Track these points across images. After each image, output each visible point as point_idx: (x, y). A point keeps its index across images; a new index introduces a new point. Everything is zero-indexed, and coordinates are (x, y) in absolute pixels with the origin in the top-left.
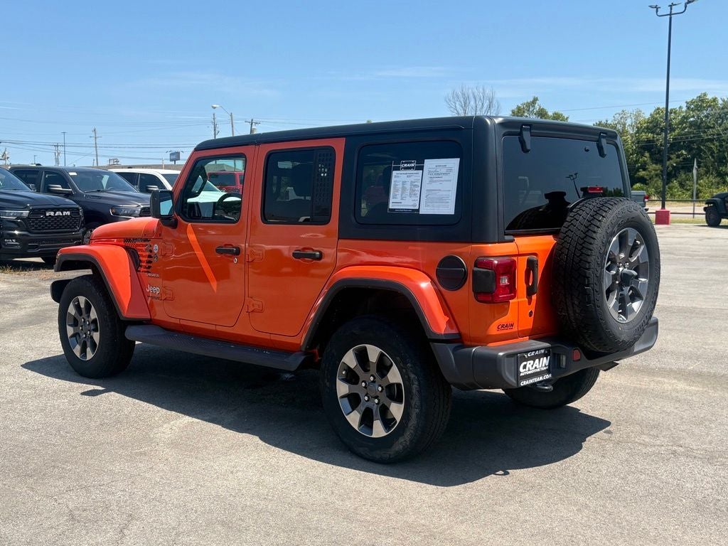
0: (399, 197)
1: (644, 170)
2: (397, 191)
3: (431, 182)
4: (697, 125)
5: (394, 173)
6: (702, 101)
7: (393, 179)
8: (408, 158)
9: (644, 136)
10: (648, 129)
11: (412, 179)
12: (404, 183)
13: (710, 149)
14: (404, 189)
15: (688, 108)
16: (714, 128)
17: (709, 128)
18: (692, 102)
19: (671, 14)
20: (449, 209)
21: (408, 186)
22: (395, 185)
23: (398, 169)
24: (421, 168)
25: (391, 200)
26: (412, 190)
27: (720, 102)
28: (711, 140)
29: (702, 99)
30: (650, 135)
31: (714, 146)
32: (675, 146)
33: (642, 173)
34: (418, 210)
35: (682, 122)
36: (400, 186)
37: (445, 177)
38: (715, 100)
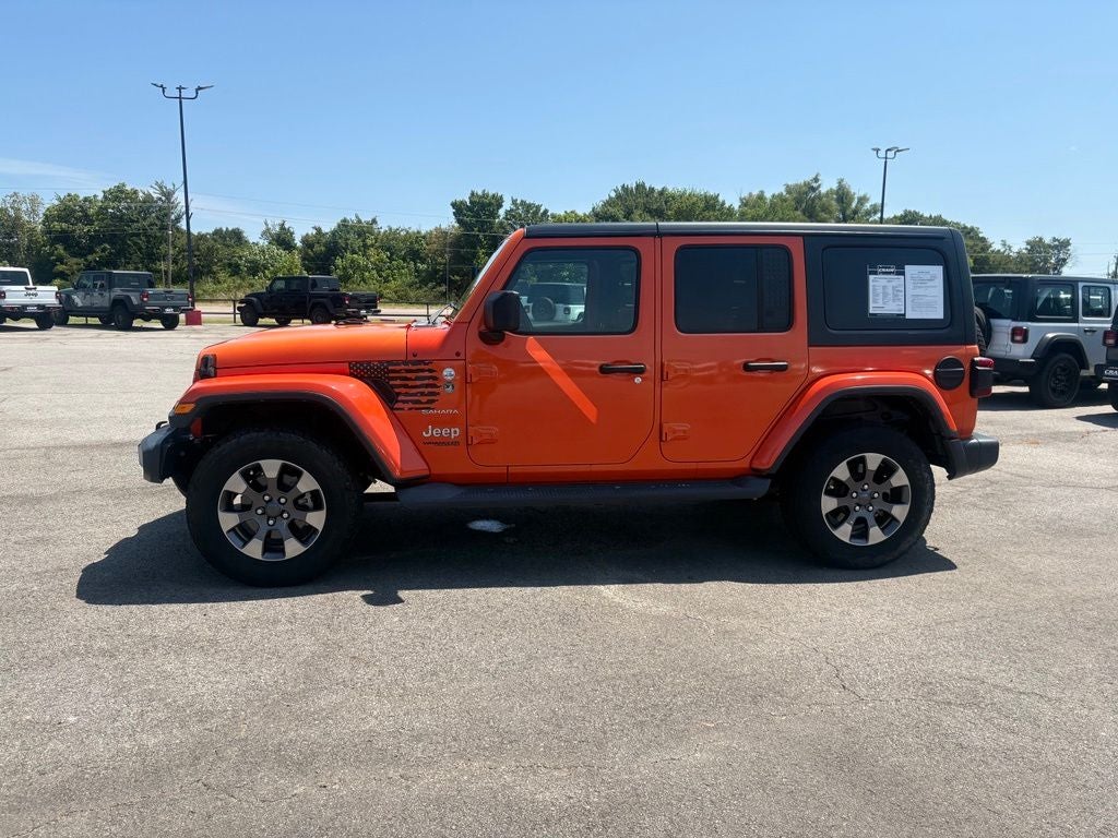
0: (881, 301)
1: (62, 263)
2: (878, 295)
3: (915, 288)
4: (119, 218)
5: (871, 277)
6: (122, 192)
7: (871, 284)
8: (886, 262)
9: (57, 226)
10: (61, 219)
11: (894, 284)
12: (884, 287)
13: (135, 244)
14: (885, 295)
15: (105, 197)
16: (137, 222)
17: (133, 221)
18: (110, 192)
19: (180, 98)
20: (937, 312)
21: (890, 291)
22: (874, 290)
23: (875, 273)
24: (903, 274)
25: (871, 305)
26: (895, 296)
27: (141, 194)
28: (138, 235)
29: (120, 190)
30: (64, 225)
31: (142, 241)
32: (95, 239)
33: (60, 267)
34: (904, 315)
35: (98, 214)
36: (880, 291)
37: (930, 284)
38: (135, 192)
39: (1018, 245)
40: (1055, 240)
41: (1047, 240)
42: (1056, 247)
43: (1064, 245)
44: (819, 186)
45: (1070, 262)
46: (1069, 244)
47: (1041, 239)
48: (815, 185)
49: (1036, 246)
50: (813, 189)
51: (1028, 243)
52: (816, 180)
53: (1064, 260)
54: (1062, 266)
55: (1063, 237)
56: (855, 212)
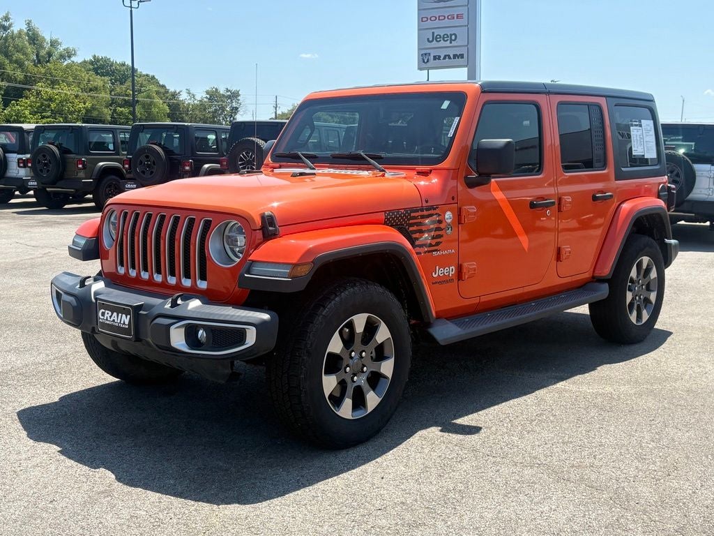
0: (636, 146)
2: (635, 141)
3: (646, 136)
5: (631, 128)
7: (632, 133)
11: (639, 133)
12: (636, 135)
21: (638, 138)
22: (633, 137)
23: (632, 125)
24: (641, 126)
25: (633, 148)
26: (640, 142)
34: (644, 156)
37: (650, 133)
39: (200, 95)
40: (228, 90)
41: (222, 91)
42: (229, 97)
43: (234, 95)
44: (10, 26)
45: (241, 110)
46: (239, 95)
47: (216, 89)
48: (6, 24)
49: (213, 95)
50: (5, 28)
51: (207, 92)
52: (7, 18)
53: (237, 108)
54: (236, 114)
55: (234, 89)
56: (50, 54)
